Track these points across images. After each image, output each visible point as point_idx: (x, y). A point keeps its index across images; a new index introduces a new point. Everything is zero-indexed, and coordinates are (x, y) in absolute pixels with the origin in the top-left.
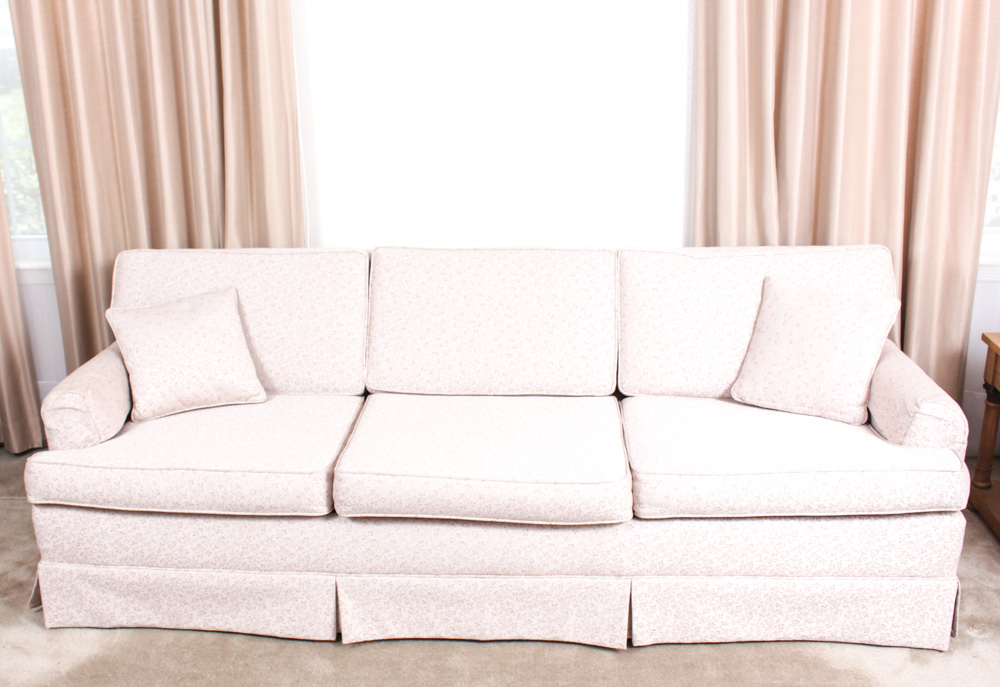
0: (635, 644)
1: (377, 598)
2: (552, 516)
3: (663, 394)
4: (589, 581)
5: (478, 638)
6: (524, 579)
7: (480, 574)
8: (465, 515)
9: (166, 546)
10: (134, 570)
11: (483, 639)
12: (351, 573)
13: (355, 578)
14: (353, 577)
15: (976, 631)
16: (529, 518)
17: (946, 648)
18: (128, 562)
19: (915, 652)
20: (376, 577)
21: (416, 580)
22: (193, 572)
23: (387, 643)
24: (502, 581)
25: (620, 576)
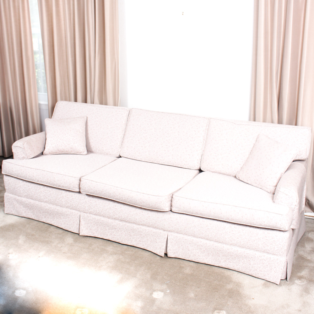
0: (168, 256)
1: (91, 222)
2: (141, 205)
3: (215, 172)
4: (154, 230)
5: (120, 243)
6: (134, 225)
7: (121, 220)
8: (115, 199)
9: (36, 194)
10: (28, 200)
11: (122, 243)
12: (84, 212)
13: (86, 214)
14: (85, 214)
15: (300, 281)
16: (134, 204)
17: (278, 284)
18: (27, 197)
19: (267, 282)
20: (91, 215)
21: (102, 218)
22: (43, 203)
23: (94, 238)
24: (128, 224)
25: (165, 231)
